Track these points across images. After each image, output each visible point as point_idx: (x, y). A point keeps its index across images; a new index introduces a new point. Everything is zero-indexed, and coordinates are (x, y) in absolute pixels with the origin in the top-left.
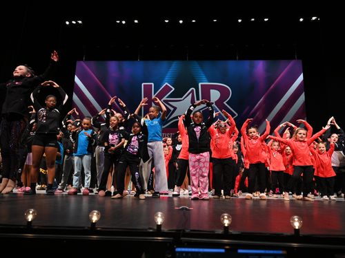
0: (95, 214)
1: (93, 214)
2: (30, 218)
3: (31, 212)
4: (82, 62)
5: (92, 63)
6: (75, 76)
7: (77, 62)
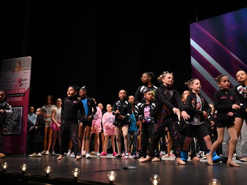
0: (215, 182)
1: (212, 183)
2: (155, 183)
3: (155, 177)
4: (195, 23)
5: (206, 21)
6: (191, 39)
7: (191, 25)
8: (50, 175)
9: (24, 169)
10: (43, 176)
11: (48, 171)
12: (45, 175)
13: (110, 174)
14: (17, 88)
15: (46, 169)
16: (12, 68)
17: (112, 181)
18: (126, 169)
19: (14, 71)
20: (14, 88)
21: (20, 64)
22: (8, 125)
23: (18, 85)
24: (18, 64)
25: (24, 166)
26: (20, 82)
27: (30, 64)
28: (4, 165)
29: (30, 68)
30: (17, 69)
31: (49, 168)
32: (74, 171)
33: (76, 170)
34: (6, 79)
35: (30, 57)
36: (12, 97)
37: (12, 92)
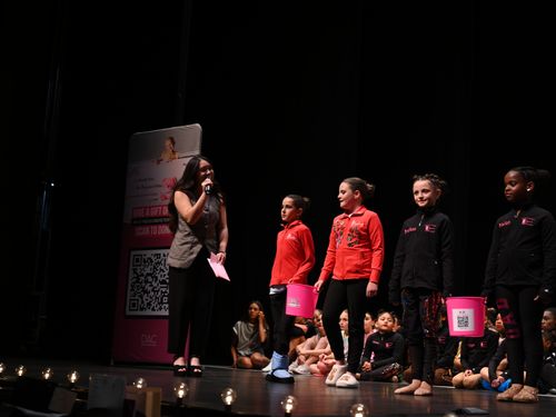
9: (229, 400)
11: (289, 408)
15: (286, 403)
16: (154, 154)
19: (159, 162)
20: (160, 202)
21: (173, 142)
22: (146, 292)
24: (168, 143)
25: (229, 393)
27: (198, 143)
28: (178, 388)
29: (198, 152)
30: (166, 156)
31: (290, 401)
32: (355, 411)
33: (360, 409)
34: (140, 180)
35: (198, 125)
36: (156, 224)
37: (154, 213)
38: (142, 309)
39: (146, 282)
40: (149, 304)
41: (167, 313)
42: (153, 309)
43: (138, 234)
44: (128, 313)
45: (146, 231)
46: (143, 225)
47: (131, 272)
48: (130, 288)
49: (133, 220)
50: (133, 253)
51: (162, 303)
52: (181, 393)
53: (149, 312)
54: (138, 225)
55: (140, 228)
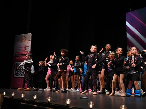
0: (123, 107)
1: (122, 107)
2: (91, 106)
3: (91, 103)
4: (130, 12)
5: (136, 11)
6: (127, 22)
7: (126, 13)
8: (36, 100)
9: (23, 96)
10: (32, 101)
11: (35, 98)
12: (33, 100)
13: (67, 101)
14: (23, 51)
15: (34, 97)
16: (21, 40)
17: (68, 105)
18: (81, 98)
19: (22, 42)
20: (22, 51)
21: (25, 37)
22: (19, 72)
23: (24, 50)
24: (24, 37)
26: (25, 48)
27: (31, 38)
28: (12, 94)
29: (31, 40)
30: (23, 41)
32: (48, 98)
33: (49, 98)
34: (18, 46)
35: (31, 33)
36: (21, 56)
37: (21, 53)
38: (18, 76)
39: (19, 69)
40: (19, 75)
41: (23, 77)
42: (20, 76)
43: (17, 58)
44: (14, 77)
45: (19, 58)
46: (18, 56)
47: (15, 67)
48: (15, 71)
49: (16, 55)
50: (16, 63)
51: (22, 74)
52: (13, 95)
53: (19, 76)
54: (17, 56)
55: (17, 57)
